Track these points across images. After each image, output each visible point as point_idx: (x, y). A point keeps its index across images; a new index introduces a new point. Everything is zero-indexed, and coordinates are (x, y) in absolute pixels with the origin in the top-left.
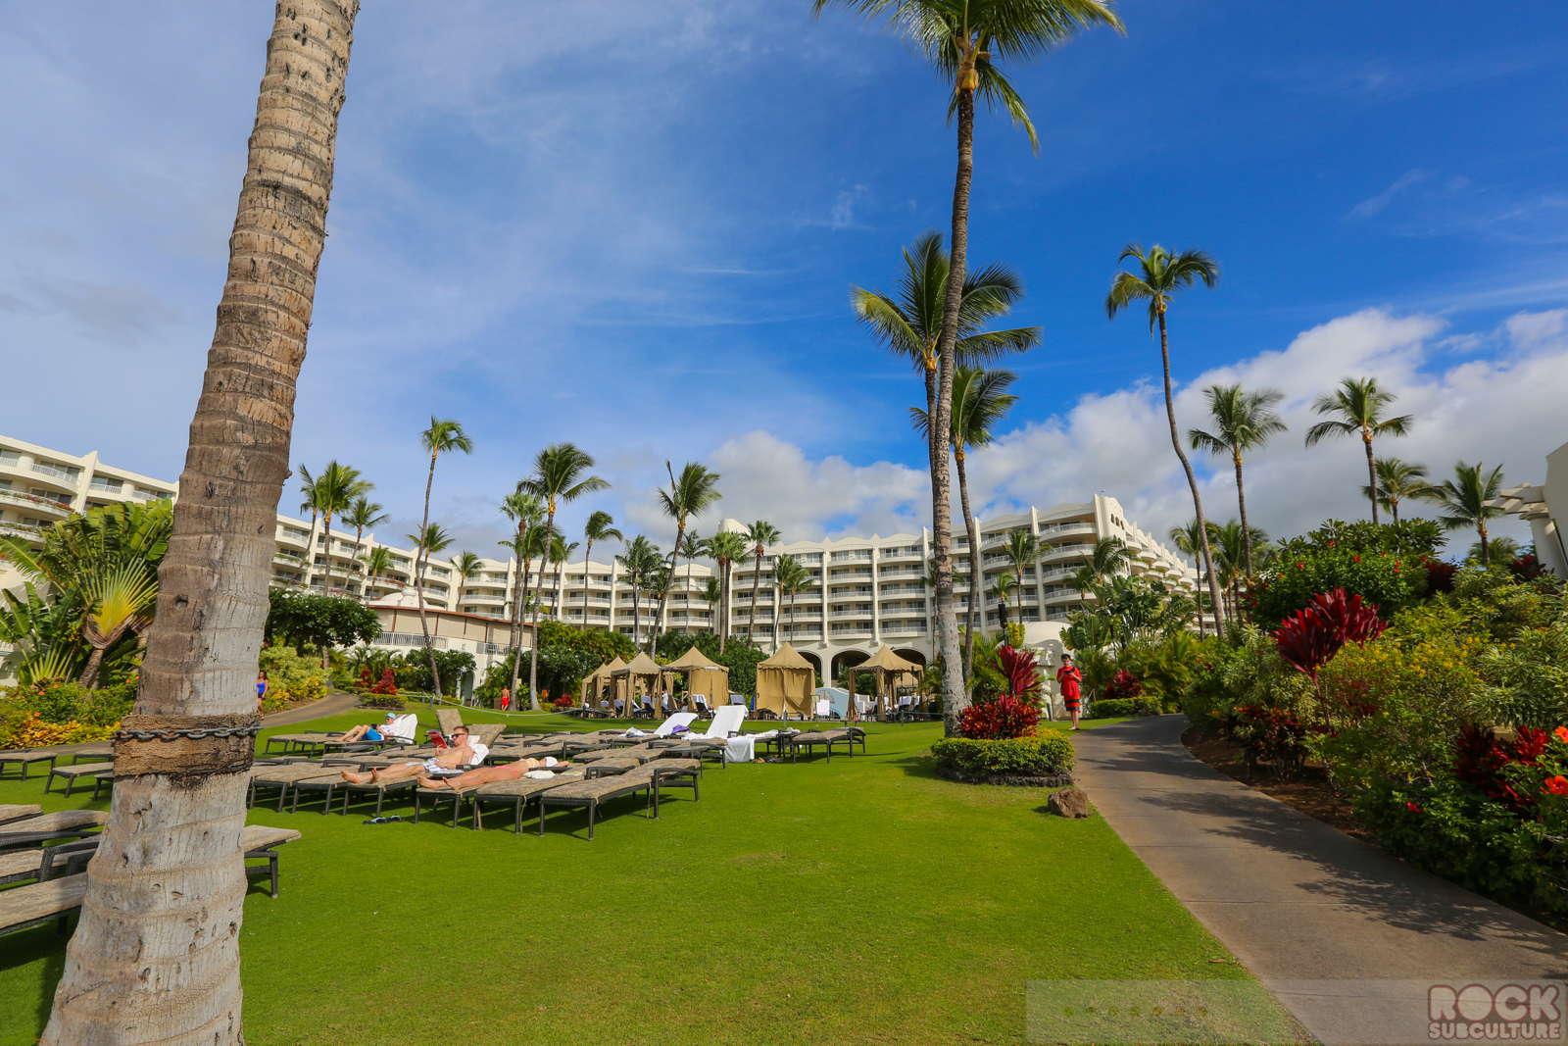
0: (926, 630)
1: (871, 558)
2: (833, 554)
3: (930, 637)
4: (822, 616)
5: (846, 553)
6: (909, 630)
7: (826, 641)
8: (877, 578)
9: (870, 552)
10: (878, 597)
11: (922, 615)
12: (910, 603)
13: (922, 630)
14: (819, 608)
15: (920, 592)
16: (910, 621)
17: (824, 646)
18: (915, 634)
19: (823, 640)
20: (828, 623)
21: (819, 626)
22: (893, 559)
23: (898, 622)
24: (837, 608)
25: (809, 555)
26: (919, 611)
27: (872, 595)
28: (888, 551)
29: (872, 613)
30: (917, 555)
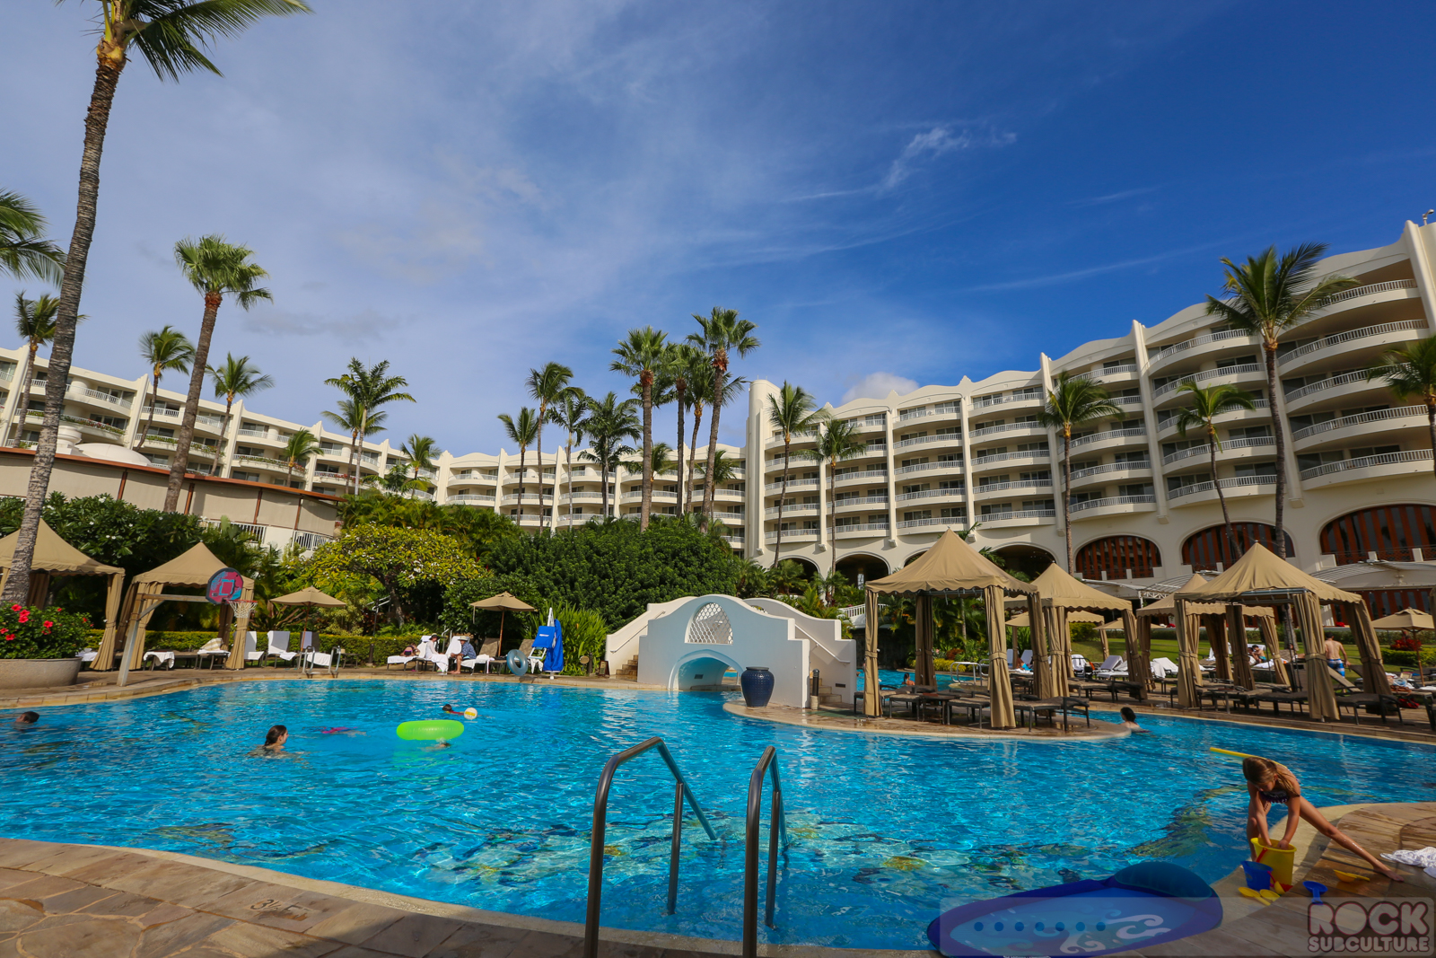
0: (1054, 514)
1: (958, 410)
2: (903, 412)
3: (1062, 525)
4: (887, 500)
5: (923, 407)
6: (1025, 516)
7: (894, 537)
8: (969, 439)
9: (957, 403)
10: (971, 467)
11: (1045, 490)
12: (1025, 474)
13: (1048, 514)
14: (881, 490)
15: (1042, 454)
16: (1027, 503)
17: (891, 545)
18: (1035, 521)
19: (889, 536)
20: (897, 510)
21: (883, 516)
22: (994, 408)
23: (1006, 505)
24: (909, 488)
25: (868, 417)
26: (1041, 484)
27: (962, 465)
28: (986, 398)
29: (964, 493)
30: (1033, 397)
